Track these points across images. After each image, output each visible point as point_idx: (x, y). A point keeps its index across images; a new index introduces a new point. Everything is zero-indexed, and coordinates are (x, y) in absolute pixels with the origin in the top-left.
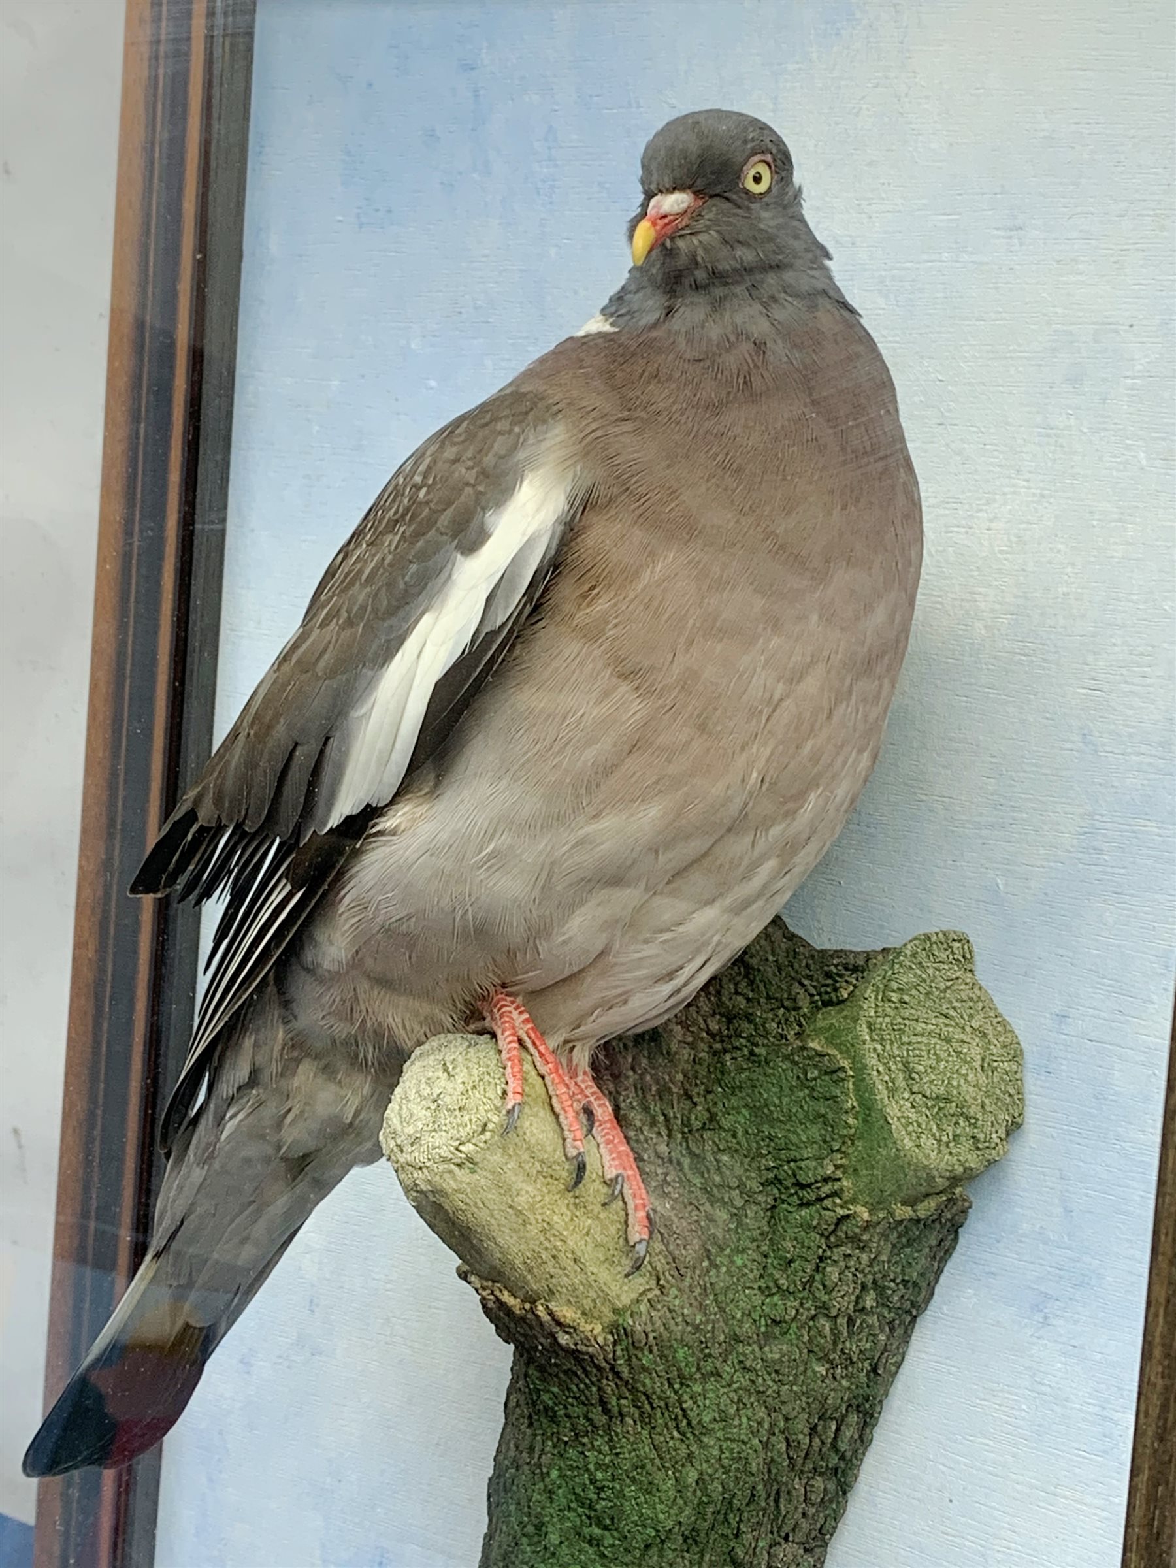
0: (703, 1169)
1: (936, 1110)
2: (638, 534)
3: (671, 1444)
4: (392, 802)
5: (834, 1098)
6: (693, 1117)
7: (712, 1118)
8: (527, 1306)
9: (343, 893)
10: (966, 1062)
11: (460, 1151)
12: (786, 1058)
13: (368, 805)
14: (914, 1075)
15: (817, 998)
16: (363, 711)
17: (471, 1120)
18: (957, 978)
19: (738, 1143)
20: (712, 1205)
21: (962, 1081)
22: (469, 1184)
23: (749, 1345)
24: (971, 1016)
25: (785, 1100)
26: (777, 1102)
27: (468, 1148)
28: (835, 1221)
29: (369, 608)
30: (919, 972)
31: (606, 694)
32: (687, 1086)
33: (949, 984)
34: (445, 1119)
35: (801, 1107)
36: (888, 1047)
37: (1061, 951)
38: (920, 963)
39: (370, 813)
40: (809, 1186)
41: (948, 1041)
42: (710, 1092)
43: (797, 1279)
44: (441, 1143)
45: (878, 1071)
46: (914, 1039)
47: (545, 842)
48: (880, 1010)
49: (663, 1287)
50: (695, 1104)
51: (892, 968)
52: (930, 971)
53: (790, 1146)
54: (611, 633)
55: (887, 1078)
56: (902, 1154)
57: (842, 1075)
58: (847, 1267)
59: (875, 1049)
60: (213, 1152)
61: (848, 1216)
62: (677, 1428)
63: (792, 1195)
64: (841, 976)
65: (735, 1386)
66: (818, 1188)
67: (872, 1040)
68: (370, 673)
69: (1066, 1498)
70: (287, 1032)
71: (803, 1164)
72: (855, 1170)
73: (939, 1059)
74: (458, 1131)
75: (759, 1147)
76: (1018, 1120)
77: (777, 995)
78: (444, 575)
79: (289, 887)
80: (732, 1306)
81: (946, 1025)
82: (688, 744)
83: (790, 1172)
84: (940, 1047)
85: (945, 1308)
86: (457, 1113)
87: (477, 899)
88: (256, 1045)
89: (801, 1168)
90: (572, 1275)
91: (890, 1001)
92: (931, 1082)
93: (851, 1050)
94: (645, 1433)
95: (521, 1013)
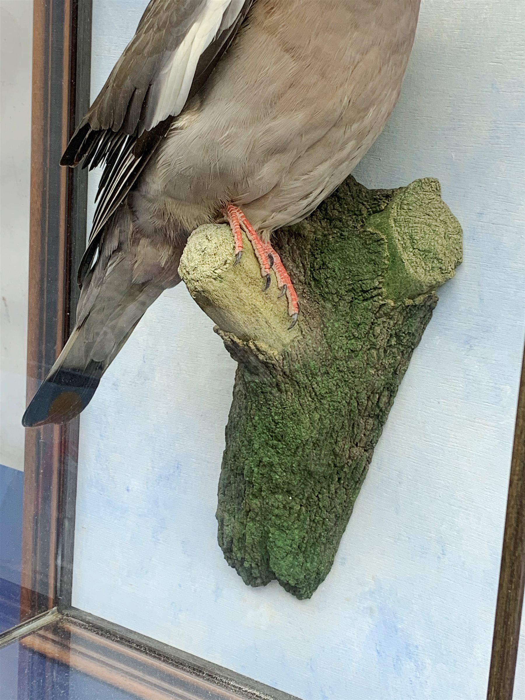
0: (320, 286)
1: (424, 256)
3: (308, 403)
4: (181, 114)
5: (379, 252)
6: (315, 264)
7: (324, 264)
8: (245, 343)
9: (159, 158)
10: (437, 235)
11: (215, 273)
12: (357, 236)
13: (170, 116)
14: (414, 241)
15: (370, 210)
16: (167, 70)
17: (219, 259)
18: (433, 199)
19: (336, 274)
20: (324, 302)
21: (436, 243)
22: (219, 287)
23: (341, 361)
24: (440, 215)
25: (357, 254)
26: (353, 255)
27: (219, 271)
28: (379, 306)
29: (168, 22)
30: (416, 196)
31: (279, 60)
32: (312, 251)
33: (430, 201)
34: (208, 259)
35: (364, 257)
36: (403, 229)
37: (480, 184)
38: (417, 192)
39: (171, 119)
40: (367, 291)
41: (429, 225)
42: (322, 253)
43: (362, 332)
44: (207, 269)
45: (399, 240)
46: (415, 225)
47: (251, 131)
48: (399, 213)
49: (304, 335)
50: (316, 258)
51: (404, 194)
52: (421, 195)
53: (359, 274)
54: (281, 30)
55: (402, 242)
56: (409, 276)
57: (382, 242)
58: (384, 327)
59: (397, 230)
60: (102, 281)
61: (385, 304)
62: (310, 396)
63: (360, 296)
64: (381, 199)
65: (335, 378)
66: (372, 292)
67: (396, 226)
68: (170, 53)
69: (478, 422)
70: (134, 226)
71: (365, 282)
72: (388, 284)
73: (425, 234)
74: (214, 264)
75: (345, 275)
76: (460, 261)
77: (353, 209)
78: (203, 4)
79: (134, 157)
80: (333, 344)
81: (429, 219)
82: (315, 84)
83: (359, 286)
84: (426, 228)
85: (426, 345)
86: (213, 256)
87: (221, 158)
88: (120, 232)
89: (364, 284)
90: (265, 329)
91: (403, 209)
92: (422, 243)
93: (386, 230)
94: (296, 399)
95: (240, 213)
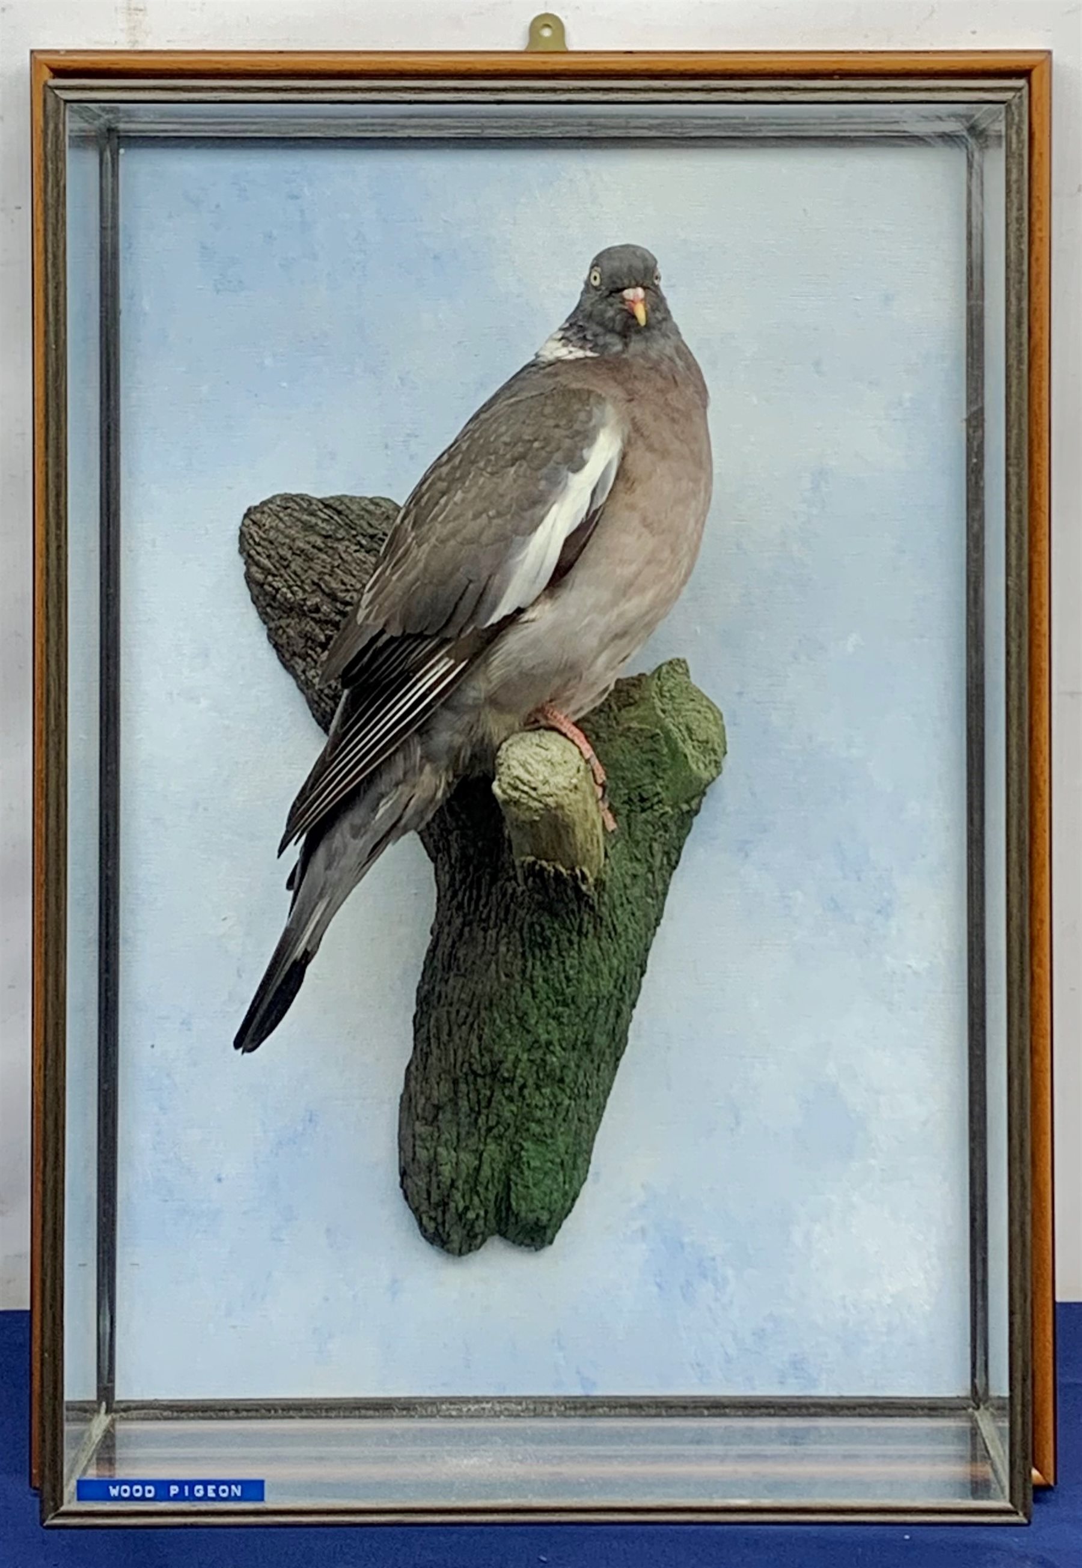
1: (703, 748)
2: (648, 455)
4: (533, 604)
5: (656, 750)
10: (709, 722)
12: (621, 736)
13: (518, 607)
14: (692, 732)
16: (521, 557)
18: (688, 682)
21: (711, 732)
24: (702, 700)
25: (628, 757)
27: (574, 781)
28: (659, 816)
30: (673, 680)
31: (640, 536)
33: (686, 684)
35: (637, 758)
36: (675, 719)
38: (671, 675)
39: (520, 611)
40: (647, 799)
41: (700, 713)
44: (561, 780)
45: (675, 732)
46: (685, 714)
48: (663, 702)
51: (659, 680)
52: (678, 679)
53: (636, 780)
54: (640, 506)
55: (680, 735)
56: (690, 775)
57: (657, 738)
58: (661, 843)
59: (669, 721)
61: (663, 814)
63: (637, 807)
64: (630, 690)
66: (651, 800)
67: (666, 717)
68: (523, 538)
71: (645, 788)
72: (668, 787)
73: (699, 722)
79: (452, 662)
88: (405, 759)
91: (666, 697)
92: (699, 734)
93: (657, 723)
